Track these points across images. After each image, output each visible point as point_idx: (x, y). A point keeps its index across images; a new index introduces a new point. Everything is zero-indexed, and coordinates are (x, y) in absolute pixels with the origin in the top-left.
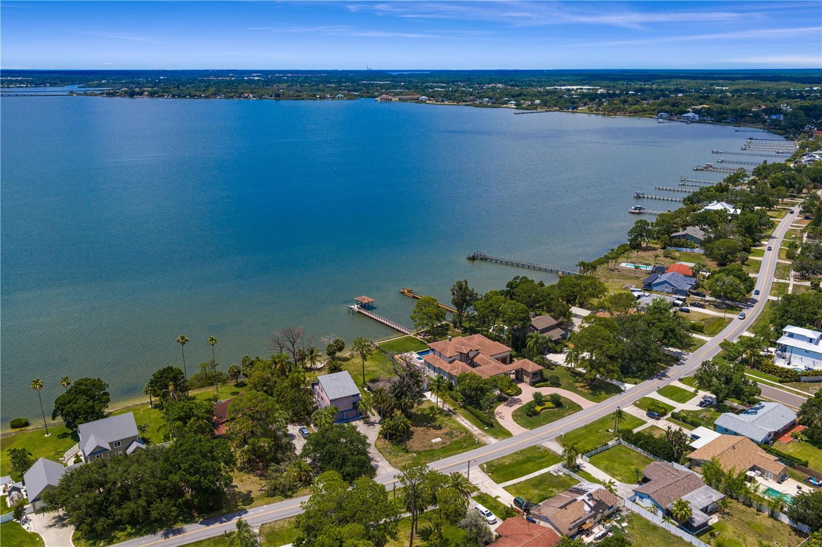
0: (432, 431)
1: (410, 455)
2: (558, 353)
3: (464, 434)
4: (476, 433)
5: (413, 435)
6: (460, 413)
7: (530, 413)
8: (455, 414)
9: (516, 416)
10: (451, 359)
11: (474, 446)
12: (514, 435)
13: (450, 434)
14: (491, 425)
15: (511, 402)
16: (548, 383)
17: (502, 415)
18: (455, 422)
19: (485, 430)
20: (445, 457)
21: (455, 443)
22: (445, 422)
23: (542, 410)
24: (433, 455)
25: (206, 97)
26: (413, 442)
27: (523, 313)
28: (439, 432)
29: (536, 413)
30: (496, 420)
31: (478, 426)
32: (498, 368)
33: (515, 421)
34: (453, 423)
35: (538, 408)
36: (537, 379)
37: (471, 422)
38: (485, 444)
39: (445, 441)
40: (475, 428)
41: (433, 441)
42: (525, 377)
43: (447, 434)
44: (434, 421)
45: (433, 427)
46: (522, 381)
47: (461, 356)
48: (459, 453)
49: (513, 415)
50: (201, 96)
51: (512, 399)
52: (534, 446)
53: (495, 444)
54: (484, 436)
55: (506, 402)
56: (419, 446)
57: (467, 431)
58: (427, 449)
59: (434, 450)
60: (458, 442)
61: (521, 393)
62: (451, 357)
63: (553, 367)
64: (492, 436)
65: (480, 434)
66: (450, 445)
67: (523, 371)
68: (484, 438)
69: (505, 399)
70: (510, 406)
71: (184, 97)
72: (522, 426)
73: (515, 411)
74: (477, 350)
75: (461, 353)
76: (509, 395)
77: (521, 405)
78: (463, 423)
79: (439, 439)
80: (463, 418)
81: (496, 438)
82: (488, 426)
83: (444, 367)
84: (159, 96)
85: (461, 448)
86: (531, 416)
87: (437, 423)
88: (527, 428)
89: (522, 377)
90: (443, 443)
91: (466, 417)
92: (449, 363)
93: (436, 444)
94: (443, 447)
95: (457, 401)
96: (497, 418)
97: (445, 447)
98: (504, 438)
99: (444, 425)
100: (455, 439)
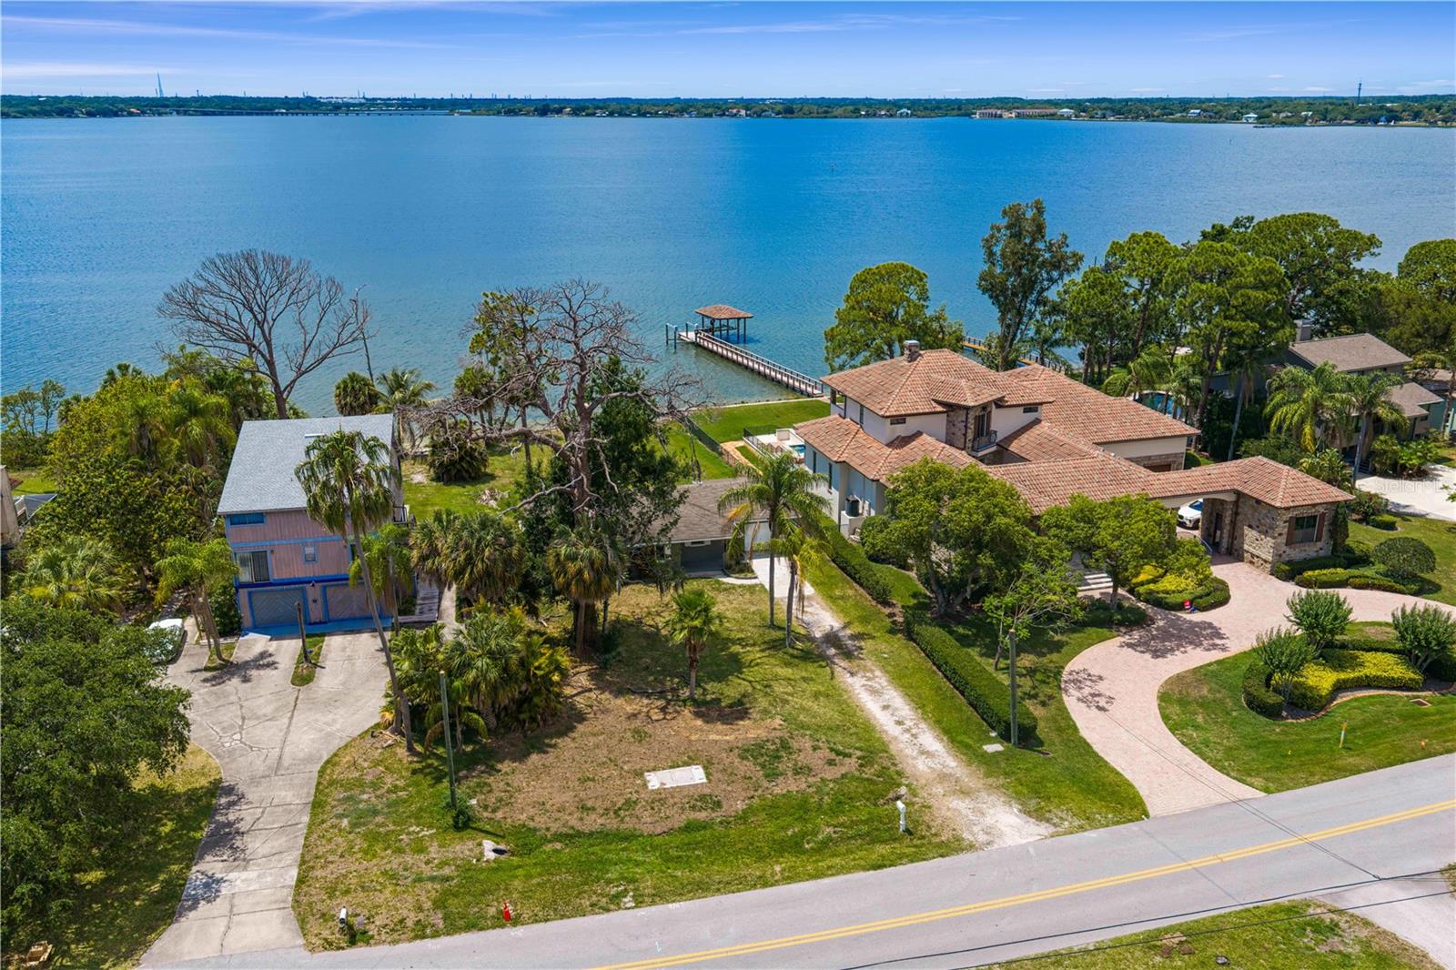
0: (687, 724)
1: (462, 848)
2: (1410, 477)
3: (850, 765)
4: (922, 765)
5: (567, 730)
6: (876, 654)
7: (1273, 699)
8: (848, 655)
9: (1183, 702)
10: (900, 430)
11: (882, 849)
12: (1155, 806)
13: (769, 756)
14: (1024, 736)
15: (1165, 635)
16: (1369, 572)
17: (1101, 687)
18: (834, 695)
19: (988, 762)
20: (659, 896)
21: (774, 809)
22: (779, 689)
23: (1340, 687)
24: (589, 871)
25: (666, 115)
26: (536, 774)
27: (1263, 286)
28: (719, 735)
29: (1303, 703)
30: (1063, 711)
31: (951, 735)
32: (1117, 480)
33: (1173, 729)
34: (816, 696)
35: (1320, 678)
36: (1311, 550)
37: (919, 704)
38: (953, 846)
39: (719, 791)
40: (930, 740)
41: (654, 780)
42: (1250, 534)
43: (752, 751)
44: (721, 677)
45: (696, 703)
46: (1233, 553)
47: (950, 423)
48: (764, 882)
49: (1164, 698)
50: (657, 113)
51: (1173, 624)
52: (1292, 910)
53: (1021, 853)
54: (965, 793)
55: (1136, 635)
56: (559, 799)
57: (873, 749)
58: (593, 822)
59: (629, 837)
60: (801, 808)
61: (1224, 601)
62: (899, 419)
63: (1387, 518)
64: (1018, 797)
65: (943, 777)
66: (743, 818)
67: (1245, 509)
68: (961, 805)
69: (1134, 620)
70: (1157, 654)
71: (629, 116)
72: (1215, 764)
73: (1179, 678)
74: (1030, 408)
75: (951, 408)
76: (1159, 603)
77: (1216, 655)
78: (871, 706)
79: (695, 775)
80: (881, 680)
81: (1039, 815)
82: (1005, 737)
83: (866, 459)
84: (588, 115)
85: (794, 846)
86: (1271, 712)
87: (732, 689)
88: (1243, 775)
89: (1235, 536)
90: (703, 799)
91: (900, 678)
92: (890, 445)
93: (661, 798)
94: (689, 828)
95: (886, 603)
96: (1071, 702)
97: (703, 826)
98: (1090, 822)
99: (763, 703)
100: (779, 788)
